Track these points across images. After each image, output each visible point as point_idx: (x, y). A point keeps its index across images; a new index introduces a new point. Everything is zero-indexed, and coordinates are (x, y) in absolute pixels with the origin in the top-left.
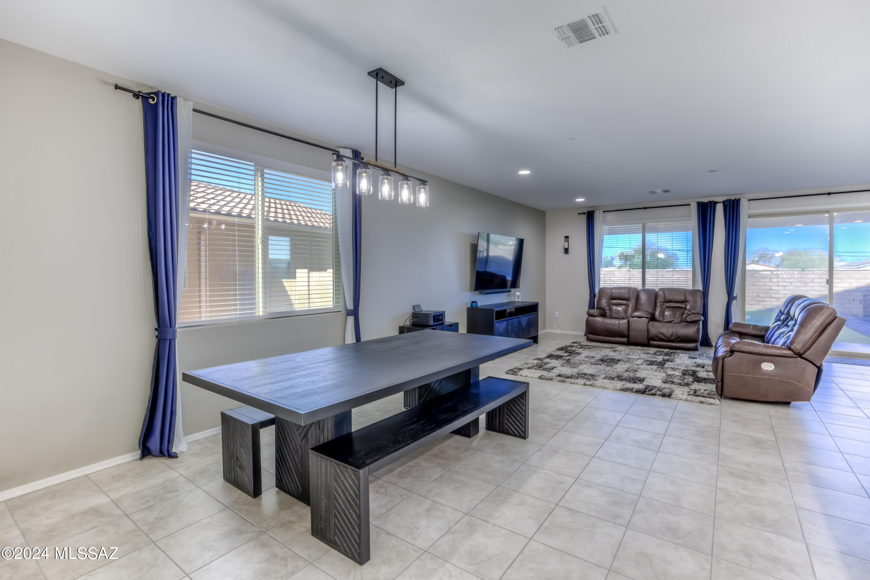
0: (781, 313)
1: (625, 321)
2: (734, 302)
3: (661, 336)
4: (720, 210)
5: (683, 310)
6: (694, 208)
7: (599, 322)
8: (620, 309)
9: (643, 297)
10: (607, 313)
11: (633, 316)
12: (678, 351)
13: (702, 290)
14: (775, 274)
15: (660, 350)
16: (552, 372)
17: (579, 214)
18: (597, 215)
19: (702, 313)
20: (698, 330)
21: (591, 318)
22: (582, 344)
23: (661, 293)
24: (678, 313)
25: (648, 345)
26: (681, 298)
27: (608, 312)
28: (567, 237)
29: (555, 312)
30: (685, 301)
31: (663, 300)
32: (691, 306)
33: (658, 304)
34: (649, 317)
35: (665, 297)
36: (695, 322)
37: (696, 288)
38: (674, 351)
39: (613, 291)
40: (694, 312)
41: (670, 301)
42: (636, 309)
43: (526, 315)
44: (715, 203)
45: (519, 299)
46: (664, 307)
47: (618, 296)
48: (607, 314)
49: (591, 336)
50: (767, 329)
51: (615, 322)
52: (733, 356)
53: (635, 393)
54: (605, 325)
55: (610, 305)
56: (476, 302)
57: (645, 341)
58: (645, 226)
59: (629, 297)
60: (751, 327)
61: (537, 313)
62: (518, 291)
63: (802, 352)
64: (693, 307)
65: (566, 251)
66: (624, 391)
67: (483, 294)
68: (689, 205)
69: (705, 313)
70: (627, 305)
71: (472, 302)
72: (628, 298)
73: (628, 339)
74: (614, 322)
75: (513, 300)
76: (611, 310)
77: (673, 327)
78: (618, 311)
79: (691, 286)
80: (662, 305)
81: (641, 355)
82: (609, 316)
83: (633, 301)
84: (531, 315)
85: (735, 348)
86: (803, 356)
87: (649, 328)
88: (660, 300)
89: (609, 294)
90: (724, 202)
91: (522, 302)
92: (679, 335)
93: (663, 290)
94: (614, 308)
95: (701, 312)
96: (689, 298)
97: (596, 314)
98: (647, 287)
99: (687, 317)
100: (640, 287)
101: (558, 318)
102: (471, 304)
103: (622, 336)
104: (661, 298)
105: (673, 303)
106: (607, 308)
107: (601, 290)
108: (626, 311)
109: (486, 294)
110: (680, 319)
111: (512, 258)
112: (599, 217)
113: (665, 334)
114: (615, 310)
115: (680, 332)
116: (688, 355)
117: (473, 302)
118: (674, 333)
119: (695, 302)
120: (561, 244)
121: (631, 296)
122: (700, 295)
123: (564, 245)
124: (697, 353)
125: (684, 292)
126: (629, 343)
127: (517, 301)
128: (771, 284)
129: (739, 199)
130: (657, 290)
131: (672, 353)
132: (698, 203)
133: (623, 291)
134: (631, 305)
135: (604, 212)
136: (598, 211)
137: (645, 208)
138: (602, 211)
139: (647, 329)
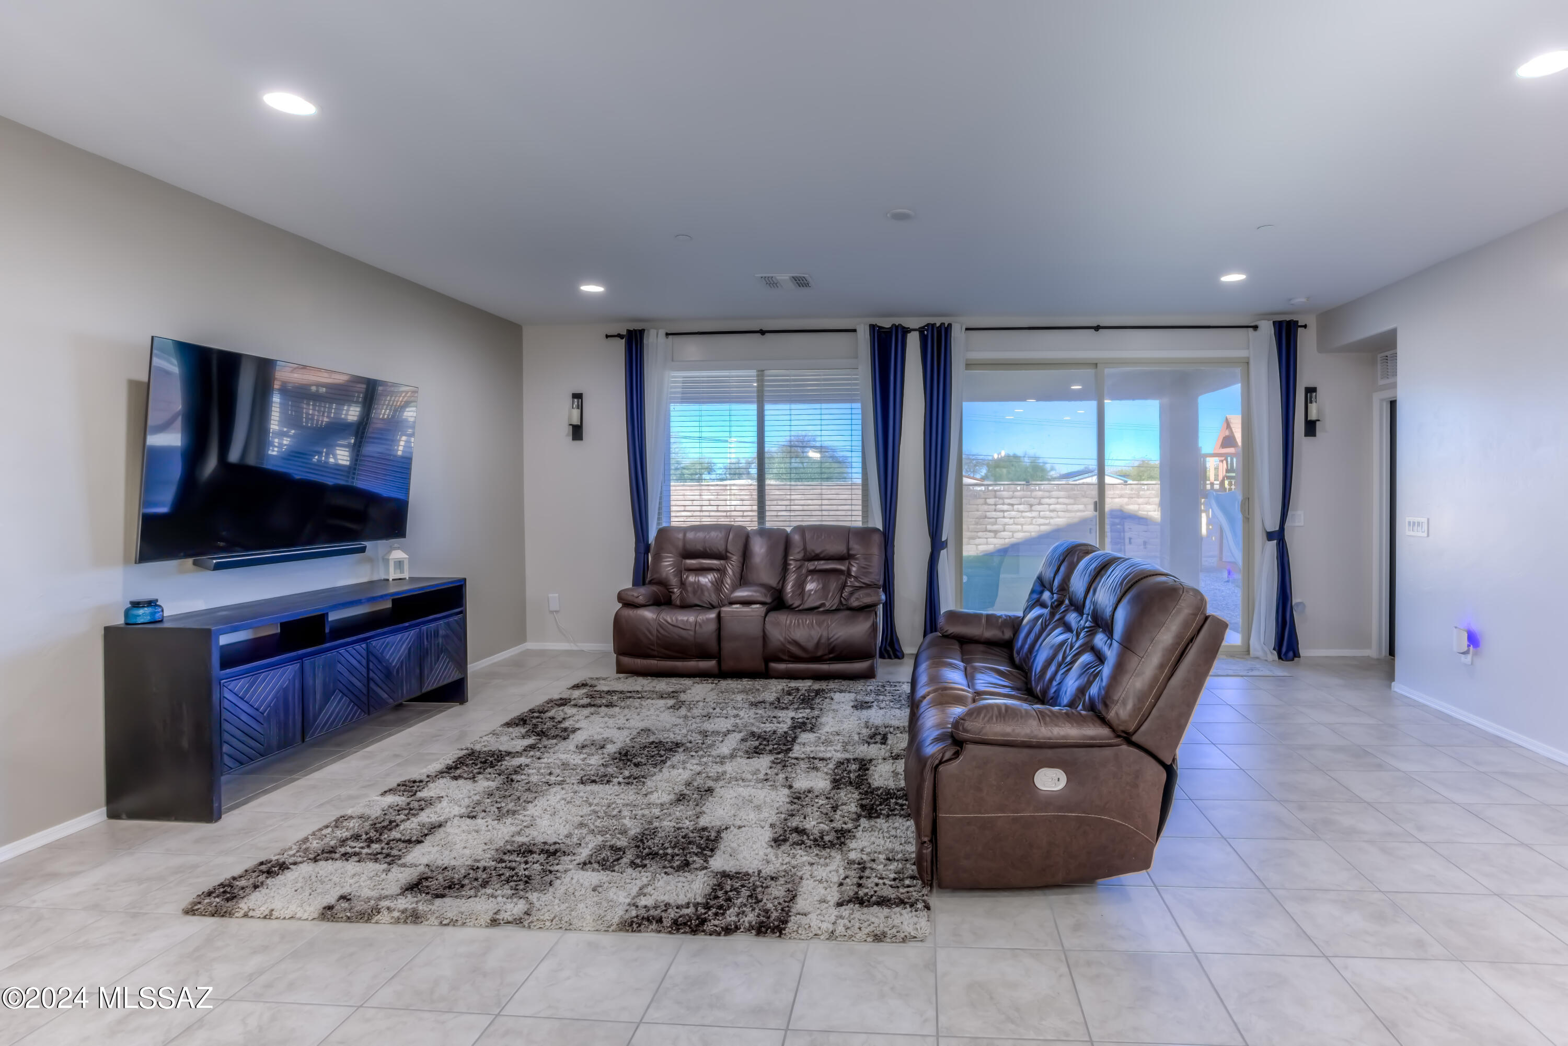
0: (1042, 584)
1: (712, 615)
2: (943, 553)
3: (793, 649)
4: (913, 343)
5: (843, 578)
6: (863, 337)
7: (645, 619)
8: (706, 580)
9: (759, 549)
10: (673, 592)
11: (732, 600)
12: (832, 685)
13: (881, 529)
15: (794, 684)
17: (607, 336)
18: (651, 340)
19: (881, 583)
20: (874, 627)
21: (630, 613)
22: (608, 684)
23: (796, 537)
24: (834, 585)
25: (765, 674)
26: (837, 548)
27: (676, 590)
28: (578, 396)
30: (846, 557)
31: (801, 555)
32: (861, 568)
33: (790, 565)
34: (768, 600)
35: (805, 549)
36: (868, 609)
37: (870, 525)
38: (822, 685)
39: (690, 535)
40: (866, 580)
41: (817, 558)
42: (743, 580)
44: (904, 331)
45: (402, 572)
46: (804, 571)
47: (699, 547)
48: (674, 597)
49: (626, 660)
51: (688, 620)
53: (670, 932)
54: (662, 631)
55: (681, 571)
56: (151, 603)
57: (759, 665)
58: (763, 375)
59: (726, 551)
60: (984, 621)
61: (461, 612)
64: (864, 570)
65: (577, 432)
66: (632, 931)
67: (207, 568)
68: (855, 330)
69: (888, 585)
70: (722, 572)
71: (132, 603)
72: (724, 552)
73: (719, 663)
74: (685, 618)
76: (683, 584)
77: (820, 624)
78: (699, 587)
79: (860, 518)
80: (799, 568)
82: (678, 603)
83: (735, 559)
86: (1135, 738)
87: (767, 632)
88: (795, 555)
89: (680, 544)
90: (921, 329)
92: (832, 645)
93: (801, 530)
94: (692, 578)
95: (879, 581)
96: (856, 548)
97: (641, 600)
98: (768, 525)
99: (852, 594)
100: (751, 524)
101: (558, 609)
102: (127, 613)
103: (704, 654)
104: (798, 550)
105: (822, 562)
106: (674, 581)
107: (663, 533)
108: (718, 585)
109: (218, 567)
110: (836, 601)
112: (654, 346)
113: (803, 642)
114: (693, 584)
115: (836, 637)
116: (852, 696)
117: (136, 605)
118: (823, 641)
119: (867, 557)
120: (567, 414)
121: (730, 547)
122: (877, 539)
123: (570, 418)
124: (871, 685)
125: (847, 533)
126: (722, 674)
127: (393, 580)
129: (949, 326)
130: (789, 530)
131: (818, 692)
132: (872, 328)
133: (713, 534)
134: (730, 571)
135: (667, 334)
136: (653, 332)
137: (762, 332)
138: (662, 333)
139: (761, 634)
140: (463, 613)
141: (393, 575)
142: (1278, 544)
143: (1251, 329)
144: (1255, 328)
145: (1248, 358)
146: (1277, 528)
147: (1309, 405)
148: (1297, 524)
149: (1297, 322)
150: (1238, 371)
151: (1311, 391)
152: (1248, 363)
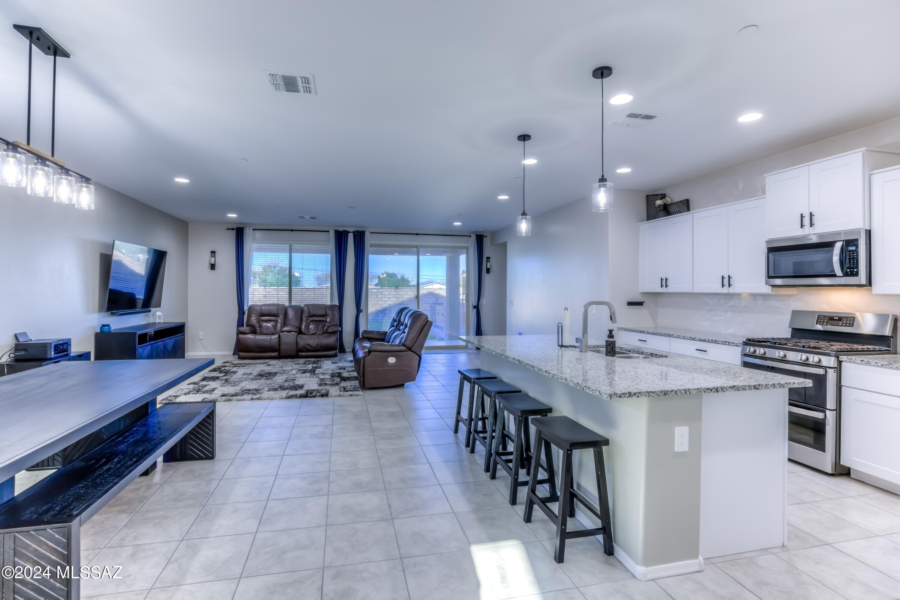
0: (395, 320)
1: (276, 336)
2: (361, 314)
3: (308, 347)
4: (351, 238)
5: (324, 323)
6: (332, 234)
7: (250, 338)
8: (269, 325)
9: (291, 313)
10: (257, 329)
11: (283, 331)
12: (322, 359)
13: (338, 305)
14: (380, 291)
15: (308, 359)
16: (214, 394)
17: (227, 229)
18: (246, 232)
19: (338, 324)
20: (337, 338)
21: (241, 336)
22: (234, 362)
23: (306, 309)
24: (320, 326)
25: (298, 357)
26: (322, 312)
27: (258, 329)
28: (213, 252)
29: (199, 333)
30: (325, 315)
31: (308, 315)
32: (330, 319)
33: (303, 318)
34: (297, 330)
35: (309, 312)
36: (334, 333)
37: (334, 304)
38: (319, 359)
39: (263, 308)
40: (333, 324)
41: (314, 316)
42: (285, 324)
43: (172, 337)
44: (348, 232)
45: (160, 320)
46: (309, 321)
47: (267, 312)
48: (257, 331)
49: (242, 354)
50: (385, 333)
51: (267, 338)
52: (370, 355)
53: (299, 398)
54: (256, 341)
55: (259, 321)
56: (108, 325)
57: (295, 353)
58: (292, 247)
59: (278, 314)
60: (376, 333)
61: (183, 335)
62: (159, 311)
63: (411, 347)
64: (332, 320)
65: (213, 267)
66: (290, 398)
68: (329, 231)
69: (341, 325)
70: (276, 321)
71: (102, 325)
73: (279, 354)
74: (266, 338)
75: (151, 321)
76: (261, 326)
77: (317, 338)
78: (268, 328)
79: (330, 301)
80: (307, 320)
81: (294, 366)
82: (259, 333)
83: (281, 317)
84: (178, 337)
85: (371, 348)
86: (412, 349)
87: (298, 341)
88: (305, 315)
89: (259, 311)
90: (354, 232)
91: (164, 323)
92: (322, 345)
93: (307, 306)
94: (264, 324)
95: (337, 324)
96: (329, 312)
97: (247, 331)
98: (293, 304)
99: (328, 329)
100: (287, 304)
101: (203, 338)
102: (101, 328)
103: (274, 350)
104: (306, 313)
105: (316, 317)
106: (257, 325)
107: (250, 308)
108: (275, 327)
109: (120, 315)
110: (322, 331)
111: (144, 273)
112: (248, 234)
113: (311, 345)
114: (265, 326)
115: (323, 342)
116: (331, 361)
117: (103, 326)
118: (319, 344)
119: (333, 315)
120: (207, 259)
121: (279, 312)
122: (337, 309)
123: (210, 261)
124: (337, 358)
125: (325, 307)
126: (279, 357)
127: (158, 323)
128: (377, 299)
129: (364, 232)
130: (302, 306)
131: (318, 361)
132: (336, 231)
133: (272, 308)
134: (279, 321)
135: (253, 229)
136: (248, 229)
137: (292, 230)
138: (251, 229)
139: (296, 342)
141: (158, 321)
142: (477, 310)
143: (469, 237)
144: (470, 236)
145: (468, 246)
146: (476, 305)
147: (487, 263)
148: (483, 303)
149: (483, 235)
150: (465, 251)
151: (488, 258)
152: (468, 248)
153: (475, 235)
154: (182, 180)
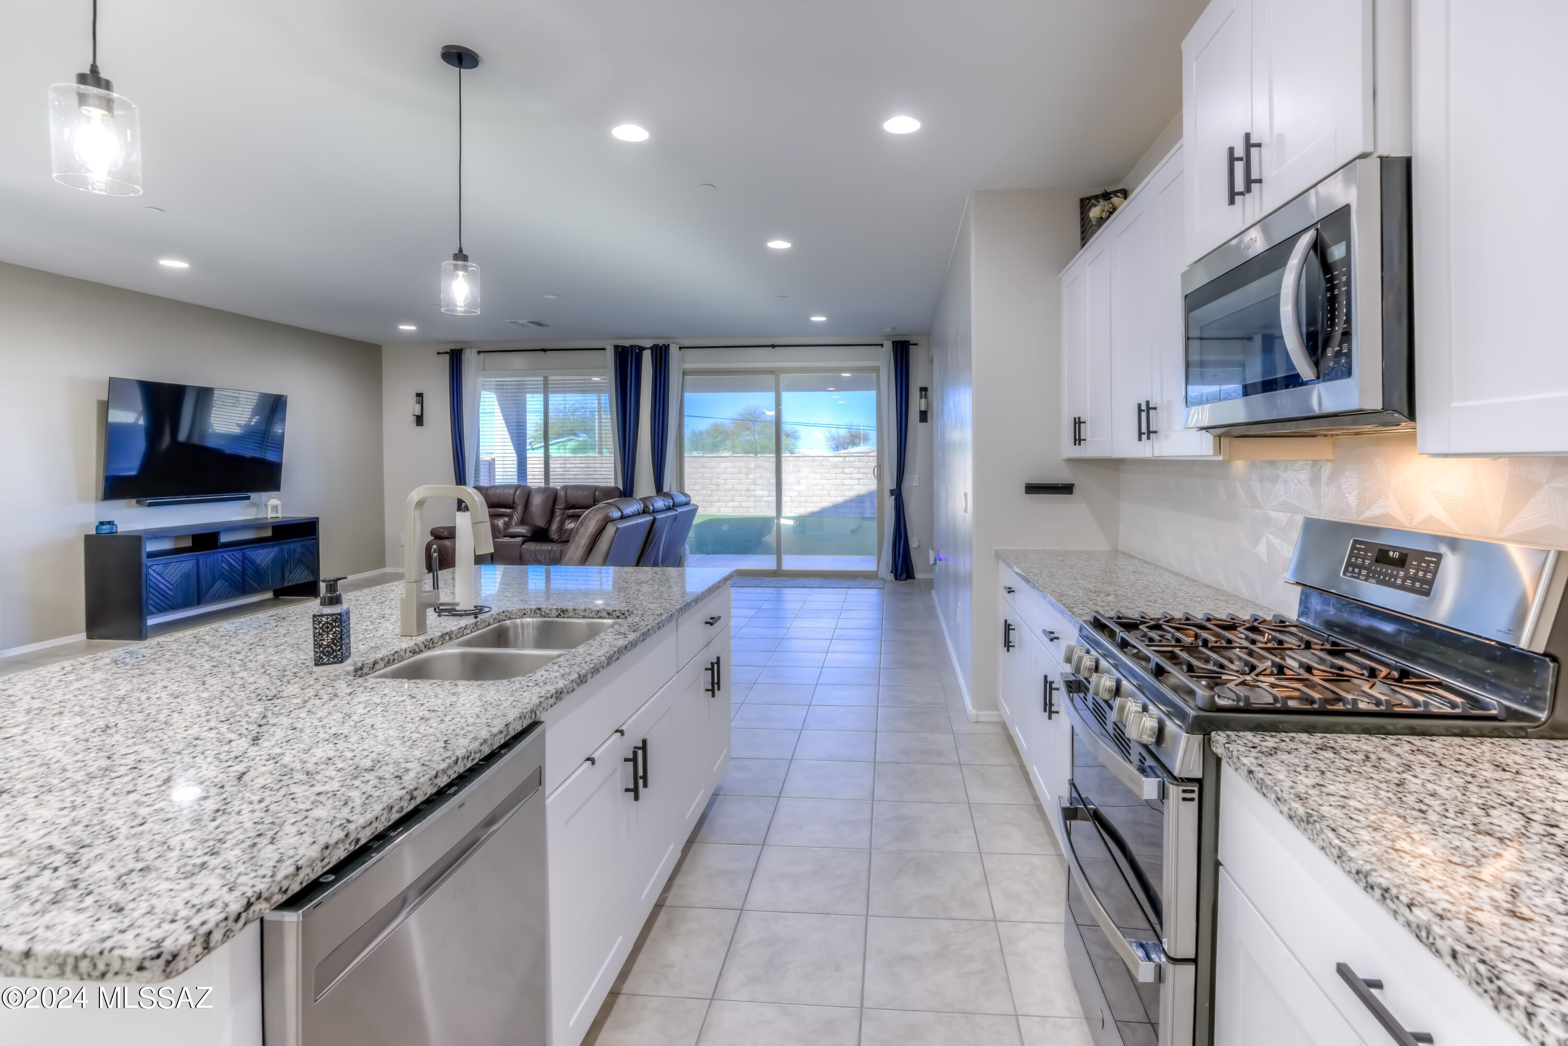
4: (647, 358)
6: (610, 354)
8: (499, 522)
9: (537, 500)
11: (506, 535)
13: (622, 489)
17: (438, 353)
18: (467, 357)
21: (438, 543)
23: (562, 493)
26: (588, 500)
28: (420, 395)
29: (401, 535)
31: (562, 506)
33: (556, 512)
35: (568, 500)
37: (615, 485)
39: (490, 492)
41: (574, 507)
42: (522, 522)
44: (641, 349)
45: (276, 513)
46: (567, 515)
47: (496, 500)
56: (110, 523)
58: (547, 380)
59: (514, 503)
61: (315, 539)
62: (275, 497)
65: (419, 420)
67: (145, 506)
68: (604, 349)
70: (510, 516)
71: (99, 522)
72: (512, 504)
78: (498, 528)
80: (563, 514)
83: (520, 508)
87: (522, 555)
88: (560, 505)
90: (651, 348)
91: (283, 518)
93: (565, 488)
96: (600, 500)
97: (445, 534)
98: (552, 485)
100: (539, 485)
102: (97, 528)
104: (561, 502)
105: (577, 510)
108: (507, 526)
109: (150, 505)
112: (470, 360)
117: (102, 523)
120: (412, 408)
121: (517, 500)
122: (617, 495)
123: (415, 410)
125: (594, 491)
127: (273, 517)
129: (669, 345)
130: (558, 488)
132: (616, 347)
133: (506, 491)
134: (515, 518)
135: (479, 352)
136: (468, 351)
137: (544, 350)
138: (475, 351)
140: (317, 539)
141: (270, 515)
142: (896, 499)
143: (879, 346)
144: (881, 345)
145: (879, 367)
146: (895, 487)
147: (921, 400)
148: (914, 485)
149: (909, 341)
150: (874, 375)
151: (922, 389)
152: (879, 370)
153: (891, 342)
154: (174, 264)
